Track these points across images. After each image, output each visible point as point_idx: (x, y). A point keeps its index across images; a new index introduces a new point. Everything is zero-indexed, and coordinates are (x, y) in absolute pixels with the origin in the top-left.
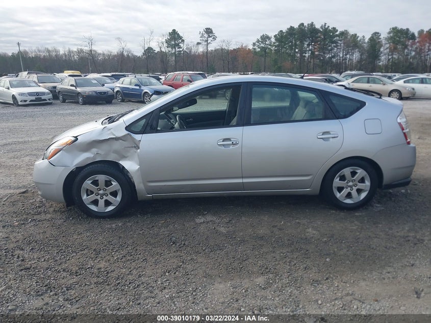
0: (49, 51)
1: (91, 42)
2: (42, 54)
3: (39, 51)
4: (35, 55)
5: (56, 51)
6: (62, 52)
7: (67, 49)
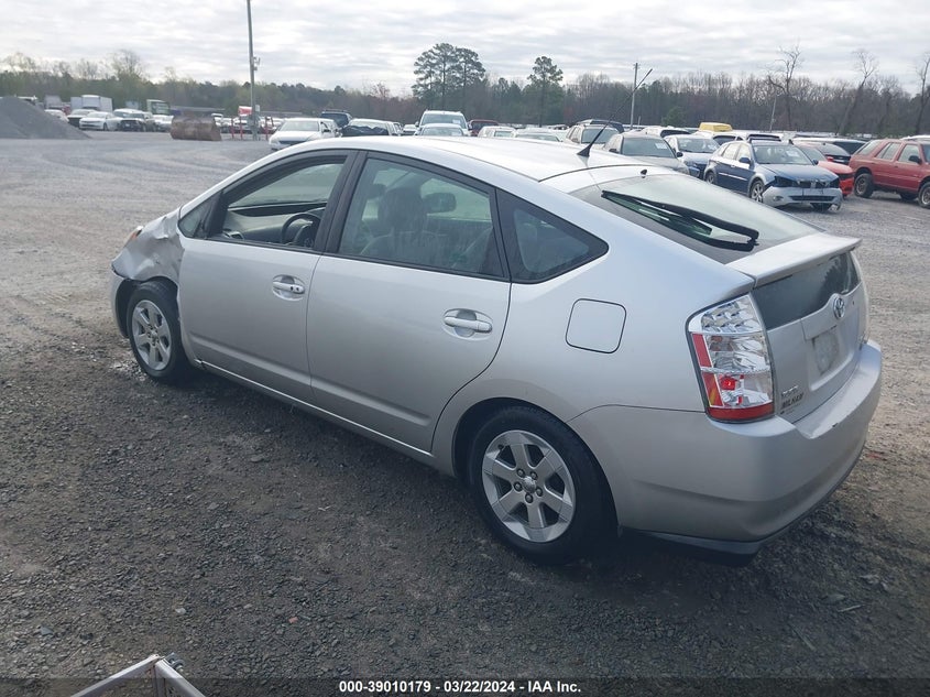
0: (710, 81)
1: (794, 59)
2: (696, 88)
3: (692, 81)
4: (684, 89)
5: (725, 81)
6: (735, 84)
7: (748, 76)
